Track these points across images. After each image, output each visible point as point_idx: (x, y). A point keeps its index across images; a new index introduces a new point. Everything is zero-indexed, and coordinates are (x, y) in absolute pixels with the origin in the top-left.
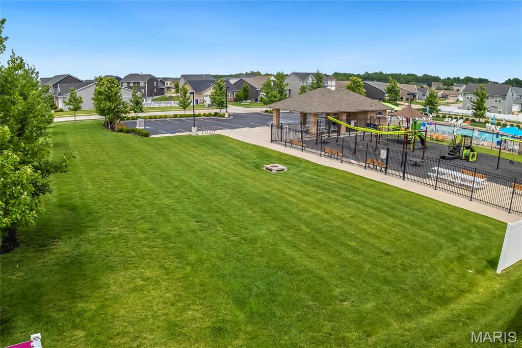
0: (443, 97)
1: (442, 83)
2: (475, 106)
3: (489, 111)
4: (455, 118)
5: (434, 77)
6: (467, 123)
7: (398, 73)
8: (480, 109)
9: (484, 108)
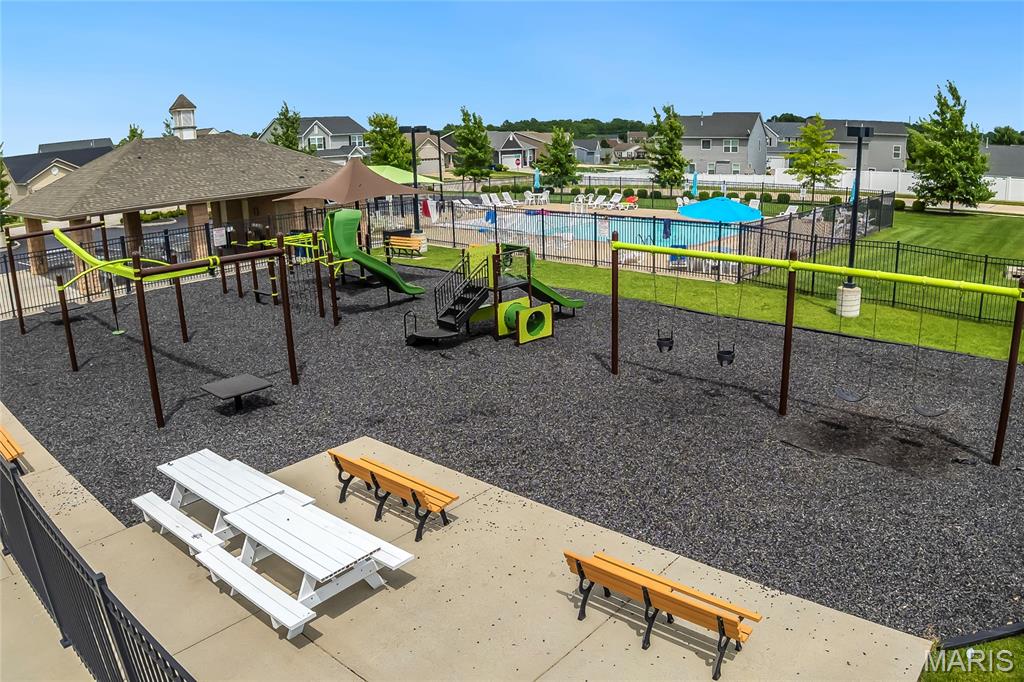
0: (638, 157)
1: (646, 133)
2: (656, 159)
3: (692, 170)
4: (601, 192)
5: (632, 122)
6: (630, 201)
7: (566, 119)
8: (669, 166)
9: (678, 162)
